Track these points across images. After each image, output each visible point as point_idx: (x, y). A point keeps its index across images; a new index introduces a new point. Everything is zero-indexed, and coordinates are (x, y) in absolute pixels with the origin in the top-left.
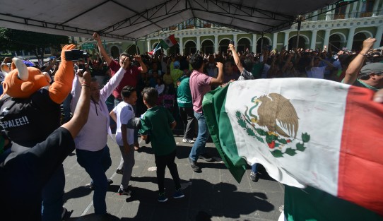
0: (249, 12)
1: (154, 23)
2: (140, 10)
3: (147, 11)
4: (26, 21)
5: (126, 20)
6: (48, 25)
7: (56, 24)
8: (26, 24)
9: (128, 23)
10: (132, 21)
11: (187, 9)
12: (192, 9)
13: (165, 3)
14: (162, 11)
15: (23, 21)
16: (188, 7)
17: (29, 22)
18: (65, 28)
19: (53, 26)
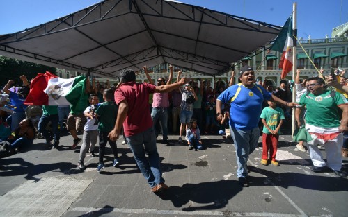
0: (201, 59)
1: (134, 65)
2: (124, 54)
3: (129, 55)
4: (36, 56)
5: (113, 61)
6: (52, 61)
7: (58, 60)
8: (35, 58)
9: (114, 63)
10: (118, 62)
11: (158, 56)
12: (163, 56)
13: (143, 51)
14: (140, 56)
15: (33, 56)
16: (160, 54)
17: (38, 57)
18: (64, 64)
19: (55, 61)
